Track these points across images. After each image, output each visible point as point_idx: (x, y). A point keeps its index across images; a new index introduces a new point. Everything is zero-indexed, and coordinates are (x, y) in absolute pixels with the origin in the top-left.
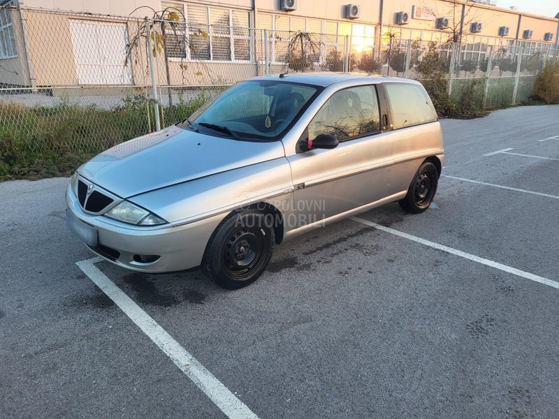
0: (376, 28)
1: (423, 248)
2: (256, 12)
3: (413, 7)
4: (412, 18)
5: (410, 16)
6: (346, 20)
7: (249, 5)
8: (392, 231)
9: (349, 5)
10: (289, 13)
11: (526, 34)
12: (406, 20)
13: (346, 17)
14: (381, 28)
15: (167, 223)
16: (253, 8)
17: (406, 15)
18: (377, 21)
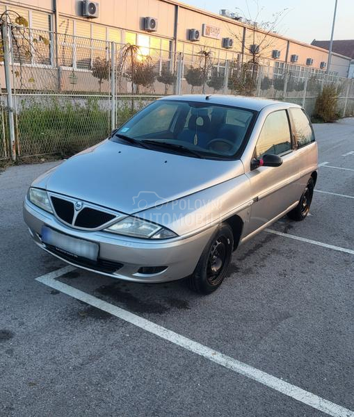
0: (170, 42)
2: (57, 16)
3: (203, 25)
4: (203, 35)
5: (200, 34)
6: (144, 32)
7: (49, 7)
9: (147, 18)
10: (90, 20)
11: (293, 58)
12: (197, 37)
13: (144, 30)
14: (175, 43)
15: (178, 236)
16: (55, 12)
17: (197, 32)
18: (172, 36)
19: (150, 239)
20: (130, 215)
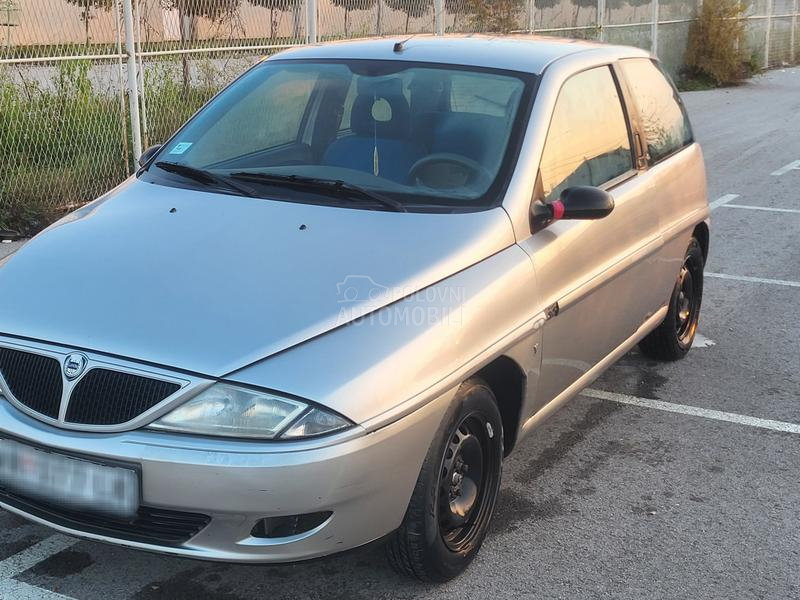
1: (754, 433)
8: (659, 405)
15: (354, 425)
19: (278, 439)
20: (219, 380)
